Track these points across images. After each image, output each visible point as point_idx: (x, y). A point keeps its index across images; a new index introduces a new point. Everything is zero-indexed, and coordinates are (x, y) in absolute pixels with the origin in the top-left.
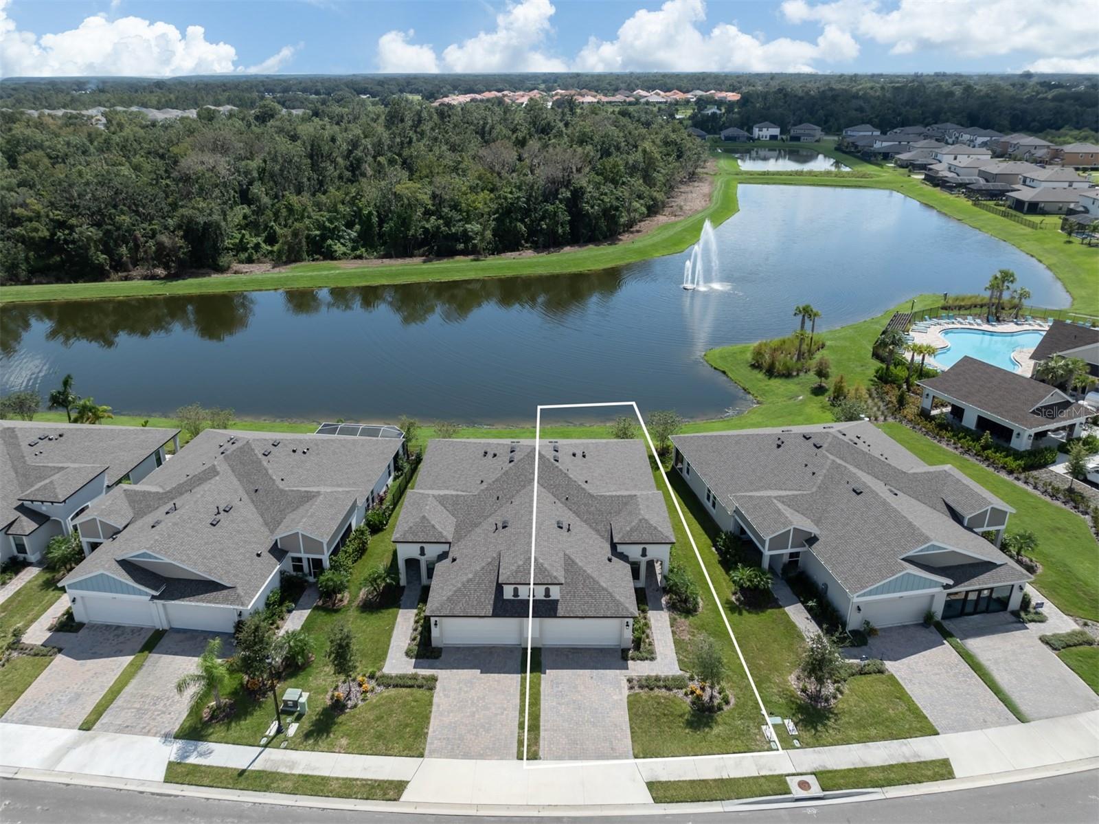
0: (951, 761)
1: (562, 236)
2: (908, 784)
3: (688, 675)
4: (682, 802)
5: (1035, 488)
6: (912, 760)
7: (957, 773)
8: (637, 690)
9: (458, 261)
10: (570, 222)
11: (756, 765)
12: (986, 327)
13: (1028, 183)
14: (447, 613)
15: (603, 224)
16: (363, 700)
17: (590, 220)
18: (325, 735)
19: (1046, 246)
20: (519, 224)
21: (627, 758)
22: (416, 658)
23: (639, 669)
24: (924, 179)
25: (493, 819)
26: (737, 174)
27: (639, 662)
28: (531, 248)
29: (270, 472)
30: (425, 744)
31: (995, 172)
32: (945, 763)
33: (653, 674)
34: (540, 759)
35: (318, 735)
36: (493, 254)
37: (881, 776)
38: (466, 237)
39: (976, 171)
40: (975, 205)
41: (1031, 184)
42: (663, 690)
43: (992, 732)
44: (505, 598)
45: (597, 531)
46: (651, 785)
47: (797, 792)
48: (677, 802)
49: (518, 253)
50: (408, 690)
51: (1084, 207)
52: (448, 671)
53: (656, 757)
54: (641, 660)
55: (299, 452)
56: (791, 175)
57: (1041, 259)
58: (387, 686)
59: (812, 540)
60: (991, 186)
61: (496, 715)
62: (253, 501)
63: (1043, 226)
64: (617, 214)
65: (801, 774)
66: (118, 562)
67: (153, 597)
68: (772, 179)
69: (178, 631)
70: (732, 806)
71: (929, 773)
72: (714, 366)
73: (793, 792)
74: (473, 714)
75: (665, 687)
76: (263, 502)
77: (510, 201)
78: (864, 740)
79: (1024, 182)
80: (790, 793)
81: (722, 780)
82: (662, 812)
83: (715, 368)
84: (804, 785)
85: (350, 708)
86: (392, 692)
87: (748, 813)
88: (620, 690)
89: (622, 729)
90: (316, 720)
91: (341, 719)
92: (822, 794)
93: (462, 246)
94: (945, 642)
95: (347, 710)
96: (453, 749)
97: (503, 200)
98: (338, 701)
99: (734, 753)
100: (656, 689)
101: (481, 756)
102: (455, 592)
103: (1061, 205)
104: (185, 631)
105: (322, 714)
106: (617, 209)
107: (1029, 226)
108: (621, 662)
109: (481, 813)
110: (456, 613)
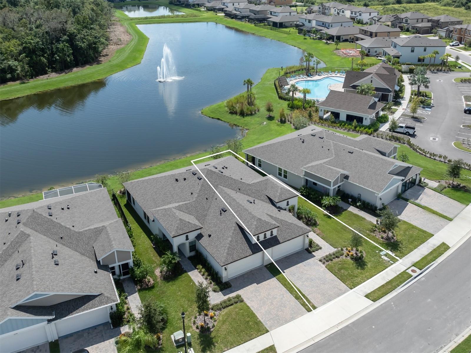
0: (445, 242)
1: (70, 62)
2: (440, 256)
3: (340, 249)
4: (383, 297)
5: (382, 138)
6: (435, 247)
7: (450, 246)
8: (327, 263)
9: (11, 86)
10: (73, 54)
11: (393, 272)
12: (309, 79)
13: (273, 14)
14: (232, 261)
15: (91, 52)
16: (215, 321)
17: (84, 51)
18: (213, 346)
19: (298, 41)
20: (42, 58)
21: (348, 291)
22: (221, 291)
23: (319, 255)
24: (225, 16)
25: (323, 340)
26: (132, 20)
27: (316, 252)
28: (52, 72)
29: (63, 224)
30: (263, 325)
31: (258, 10)
32: (444, 244)
33: (328, 254)
34: (317, 307)
35: (209, 348)
36: (32, 78)
37: (431, 257)
38: (11, 70)
39: (249, 10)
40: (255, 26)
41: (275, 14)
42: (336, 259)
43: (446, 227)
44: (253, 243)
45: (262, 200)
46: (367, 296)
47: (414, 275)
48: (381, 298)
49: (47, 75)
50: (232, 307)
51: (302, 23)
52: (241, 290)
53: (358, 285)
54: (317, 250)
55: (66, 209)
56: (160, 18)
57: (300, 47)
58: (220, 309)
59: (347, 177)
60: (258, 16)
61: (282, 299)
62: (64, 245)
63: (290, 33)
64: (97, 46)
65: (409, 268)
66: (14, 308)
67: (49, 321)
68: (152, 21)
69: (66, 337)
70: (399, 290)
71: (443, 249)
72: (211, 117)
73: (413, 275)
74: (272, 303)
75: (337, 257)
76: (71, 243)
77: (34, 45)
78: (416, 247)
79: (271, 14)
80: (412, 276)
81: (387, 282)
82: (379, 304)
83: (213, 118)
84: (413, 271)
85: (212, 328)
86: (225, 311)
87: (406, 290)
88: (321, 266)
89: (336, 281)
90: (200, 342)
91: (213, 335)
92: (421, 271)
93: (9, 76)
94: (408, 202)
95: (212, 330)
96: (278, 322)
97: (29, 45)
98: (202, 327)
99: (382, 271)
100: (334, 260)
101: (293, 319)
102: (228, 249)
103: (291, 23)
104: (71, 335)
105: (200, 338)
106: (95, 44)
107: (285, 33)
108: (310, 255)
109: (316, 341)
110: (236, 259)
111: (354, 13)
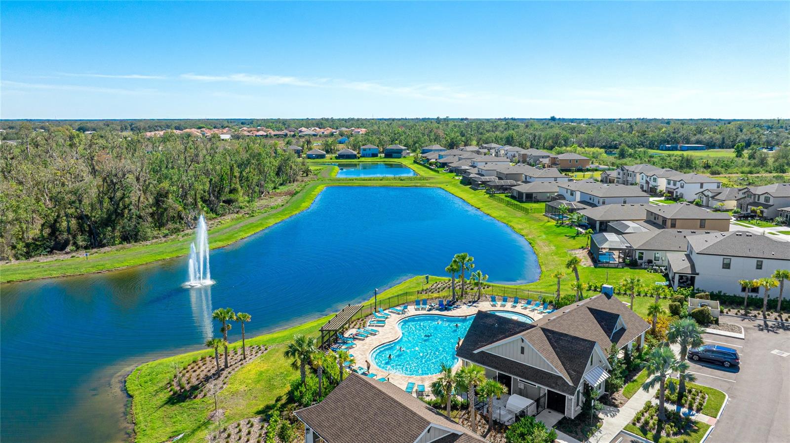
13: (528, 179)
24: (461, 180)
31: (506, 173)
39: (495, 173)
40: (490, 197)
41: (530, 181)
51: (560, 195)
60: (502, 182)
63: (530, 211)
107: (522, 211)
111: (672, 182)
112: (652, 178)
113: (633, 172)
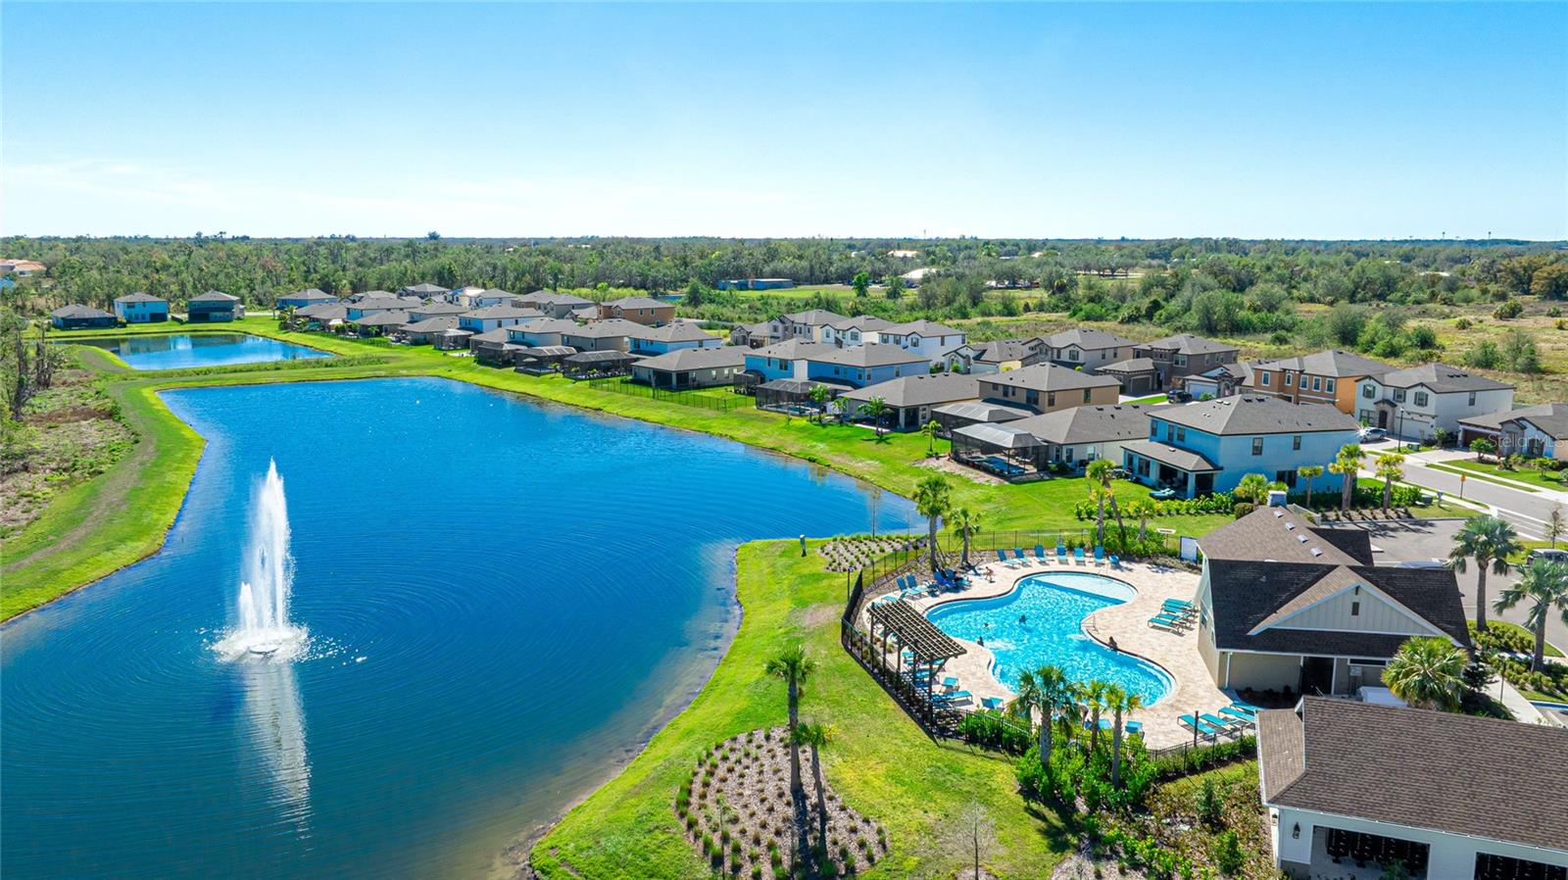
24: (476, 358)
31: (593, 336)
39: (559, 337)
51: (754, 371)
60: (591, 355)
79: (636, 346)
103: (713, 373)
107: (708, 406)
111: (891, 338)
112: (848, 333)
113: (805, 324)
